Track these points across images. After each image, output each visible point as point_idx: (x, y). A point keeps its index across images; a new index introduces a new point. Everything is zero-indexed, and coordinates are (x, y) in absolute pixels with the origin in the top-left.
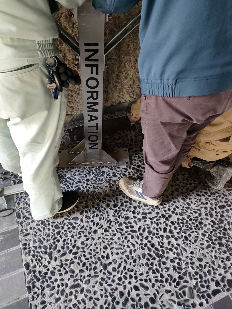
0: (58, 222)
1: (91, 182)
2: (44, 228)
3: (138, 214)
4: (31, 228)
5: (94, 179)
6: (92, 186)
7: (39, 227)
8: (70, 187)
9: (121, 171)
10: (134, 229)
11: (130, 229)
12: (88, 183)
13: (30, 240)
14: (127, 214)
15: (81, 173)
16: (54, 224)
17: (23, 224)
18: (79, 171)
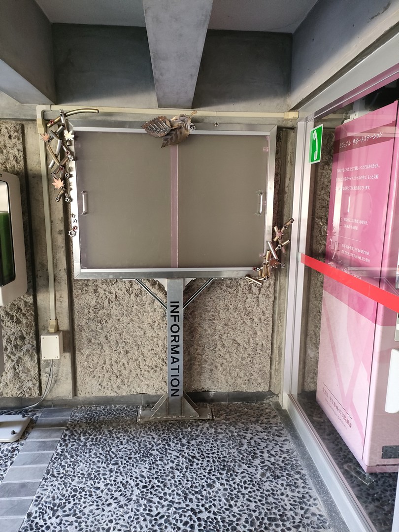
0: (79, 487)
1: (133, 461)
2: (63, 488)
3: (164, 501)
4: (52, 485)
5: (138, 458)
6: (131, 465)
7: (60, 486)
8: (109, 460)
9: (171, 457)
10: (152, 513)
11: (147, 512)
12: (129, 461)
13: (45, 495)
14: (153, 498)
15: (127, 450)
16: (74, 488)
17: (48, 480)
18: (126, 448)
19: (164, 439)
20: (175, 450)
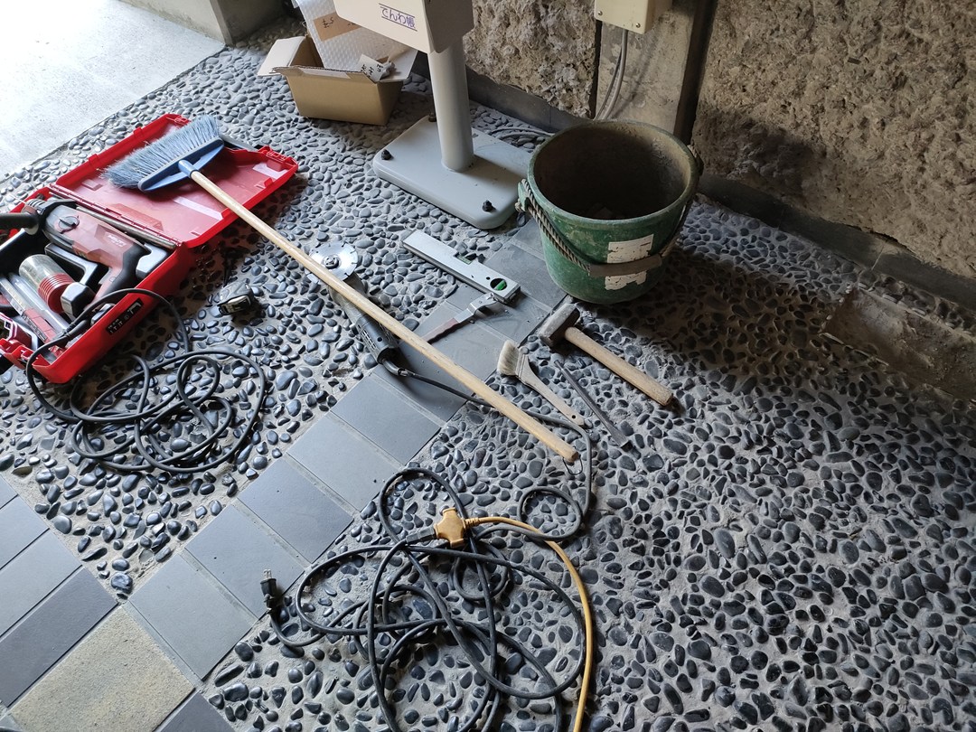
3: (744, 683)
9: (856, 531)
11: (673, 682)
14: (715, 644)
15: (733, 419)
18: (734, 409)
19: (872, 448)
20: (885, 510)
